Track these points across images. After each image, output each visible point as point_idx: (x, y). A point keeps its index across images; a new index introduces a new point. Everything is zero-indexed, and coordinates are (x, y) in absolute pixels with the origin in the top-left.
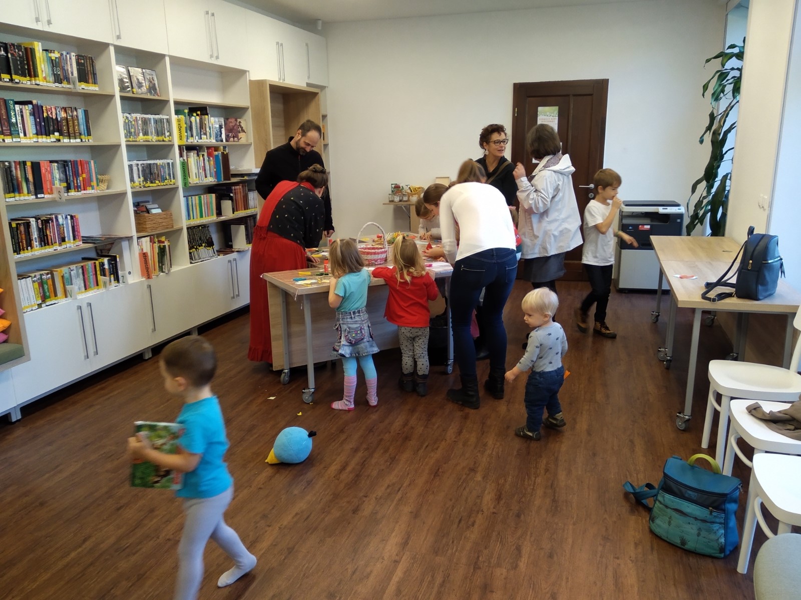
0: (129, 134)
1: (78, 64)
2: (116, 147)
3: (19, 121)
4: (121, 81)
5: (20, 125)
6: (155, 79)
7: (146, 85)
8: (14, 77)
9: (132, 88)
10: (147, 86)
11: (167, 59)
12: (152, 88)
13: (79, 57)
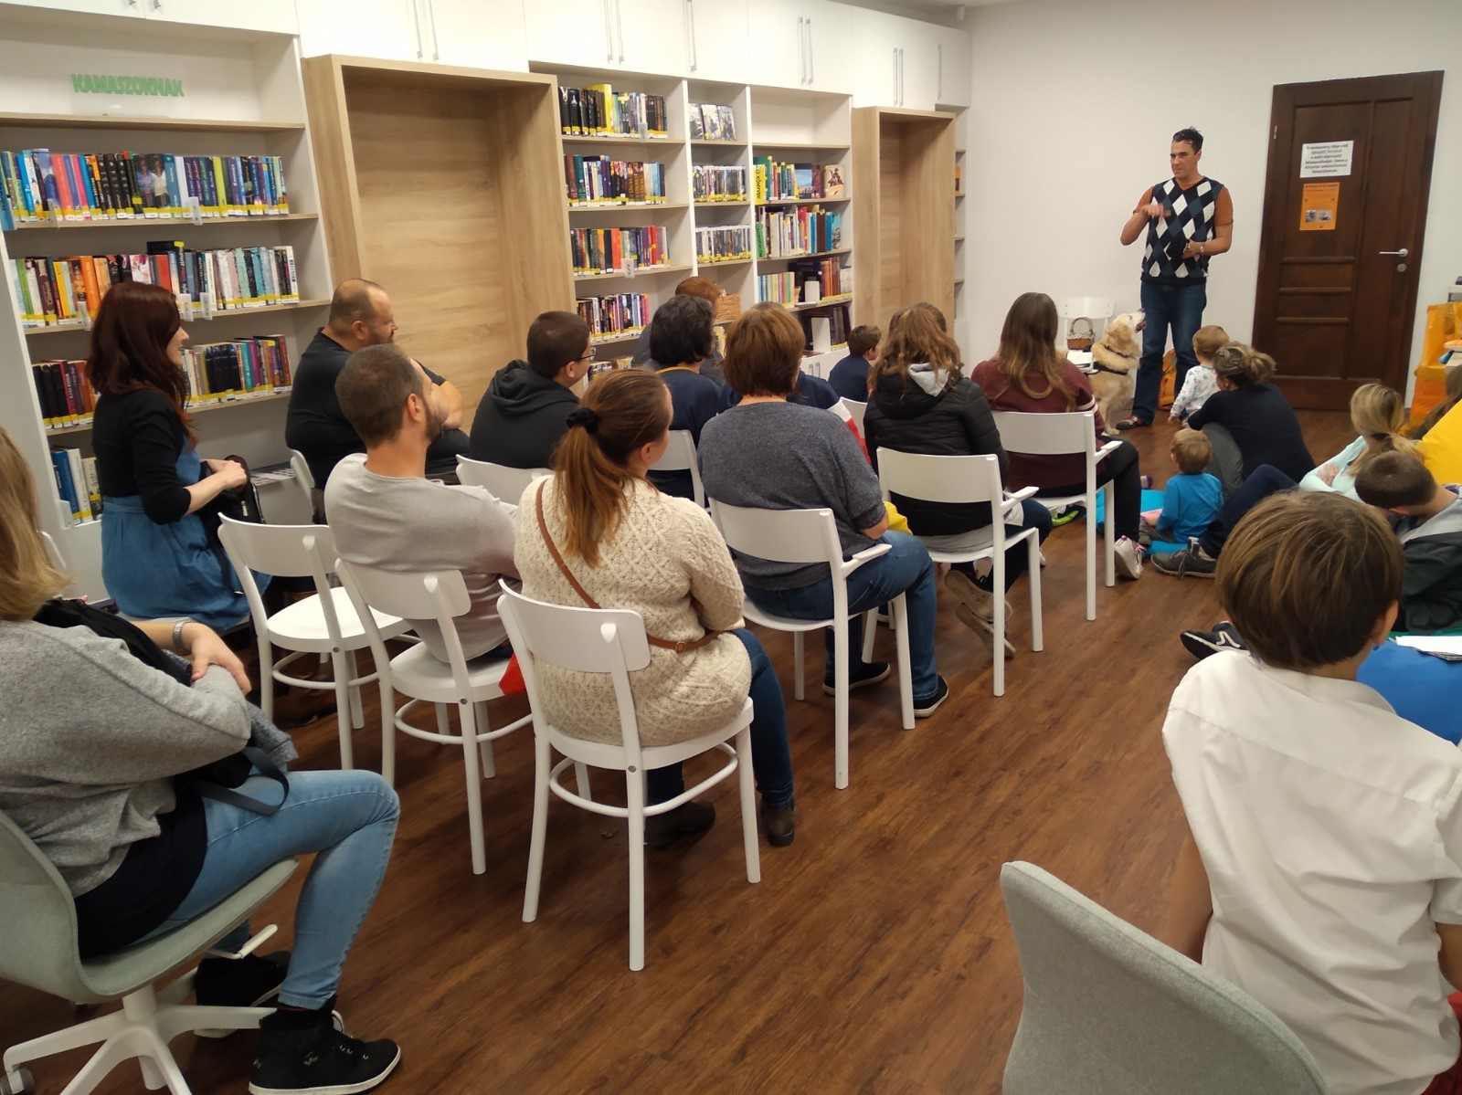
0: (698, 193)
1: (648, 107)
2: (684, 209)
3: (587, 181)
4: (693, 124)
5: (587, 187)
6: (732, 118)
7: (720, 127)
8: (585, 129)
9: (705, 132)
10: (722, 127)
11: (748, 89)
12: (728, 131)
13: (649, 98)
